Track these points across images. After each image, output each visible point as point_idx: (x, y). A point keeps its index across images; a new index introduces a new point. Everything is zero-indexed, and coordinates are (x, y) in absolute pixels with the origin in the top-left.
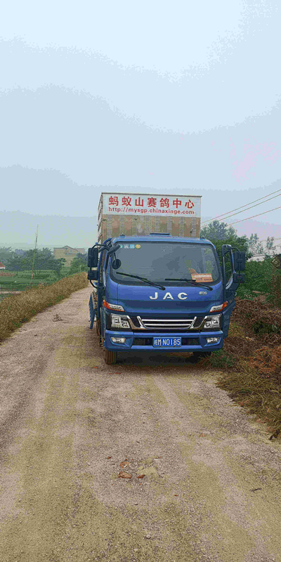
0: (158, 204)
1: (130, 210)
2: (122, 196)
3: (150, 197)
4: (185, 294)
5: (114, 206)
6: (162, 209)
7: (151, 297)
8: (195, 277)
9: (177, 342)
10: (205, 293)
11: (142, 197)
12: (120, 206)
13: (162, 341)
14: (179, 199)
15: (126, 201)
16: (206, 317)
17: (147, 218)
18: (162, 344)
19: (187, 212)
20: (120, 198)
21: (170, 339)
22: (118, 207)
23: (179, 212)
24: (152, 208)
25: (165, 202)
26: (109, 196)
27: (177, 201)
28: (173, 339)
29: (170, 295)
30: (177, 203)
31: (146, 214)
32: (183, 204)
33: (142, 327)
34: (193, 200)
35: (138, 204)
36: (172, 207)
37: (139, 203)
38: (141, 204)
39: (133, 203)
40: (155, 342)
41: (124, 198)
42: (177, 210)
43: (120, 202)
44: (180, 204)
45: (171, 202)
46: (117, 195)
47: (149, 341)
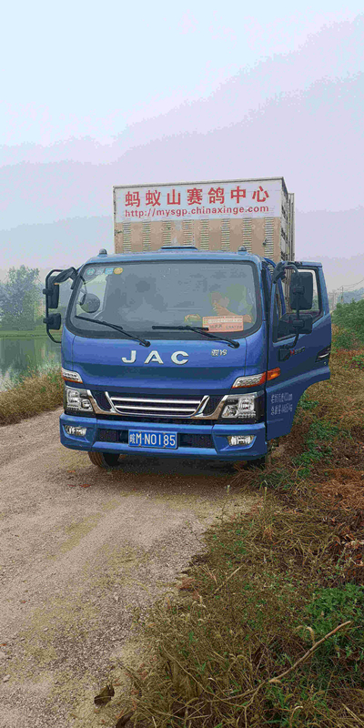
0: (205, 197)
1: (160, 212)
2: (146, 190)
3: (192, 187)
4: (185, 354)
5: (134, 208)
6: (212, 206)
7: (124, 359)
8: (210, 323)
9: (170, 440)
10: (224, 352)
11: (178, 189)
12: (144, 207)
13: (143, 436)
14: (242, 186)
15: (153, 198)
16: (225, 398)
17: (187, 224)
18: (143, 441)
19: (257, 209)
20: (143, 193)
21: (157, 435)
22: (139, 209)
23: (241, 210)
24: (195, 206)
25: (217, 194)
26: (126, 191)
27: (238, 191)
28: (162, 435)
29: (157, 356)
30: (238, 194)
31: (186, 217)
32: (249, 195)
33: (113, 411)
34: (265, 185)
35: (171, 201)
36: (230, 202)
37: (174, 199)
38: (176, 201)
39: (163, 200)
40: (131, 438)
41: (149, 193)
42: (239, 206)
43: (143, 201)
44: (244, 196)
45: (227, 195)
46: (136, 190)
47: (122, 436)
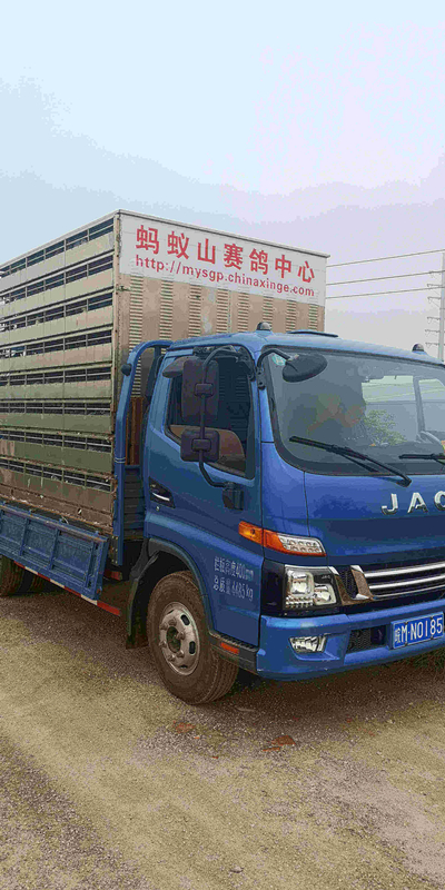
0: (246, 262)
1: (187, 270)
2: (169, 230)
3: (231, 242)
6: (253, 275)
7: (384, 508)
9: (436, 627)
13: (409, 629)
15: (178, 245)
17: (222, 295)
19: (301, 291)
20: (164, 233)
23: (286, 288)
24: (233, 270)
25: (259, 259)
26: (138, 223)
27: (283, 261)
28: (429, 620)
29: (421, 500)
30: (284, 265)
31: (221, 284)
32: (295, 269)
33: (361, 597)
34: (312, 261)
35: (203, 256)
36: (274, 275)
37: (206, 254)
38: (210, 257)
39: (192, 251)
40: (396, 636)
41: (172, 236)
42: (283, 282)
43: (164, 247)
44: (289, 270)
45: (271, 263)
46: (156, 225)
47: (380, 634)
